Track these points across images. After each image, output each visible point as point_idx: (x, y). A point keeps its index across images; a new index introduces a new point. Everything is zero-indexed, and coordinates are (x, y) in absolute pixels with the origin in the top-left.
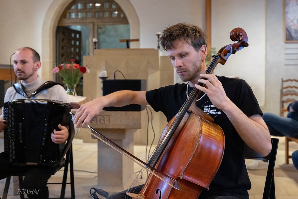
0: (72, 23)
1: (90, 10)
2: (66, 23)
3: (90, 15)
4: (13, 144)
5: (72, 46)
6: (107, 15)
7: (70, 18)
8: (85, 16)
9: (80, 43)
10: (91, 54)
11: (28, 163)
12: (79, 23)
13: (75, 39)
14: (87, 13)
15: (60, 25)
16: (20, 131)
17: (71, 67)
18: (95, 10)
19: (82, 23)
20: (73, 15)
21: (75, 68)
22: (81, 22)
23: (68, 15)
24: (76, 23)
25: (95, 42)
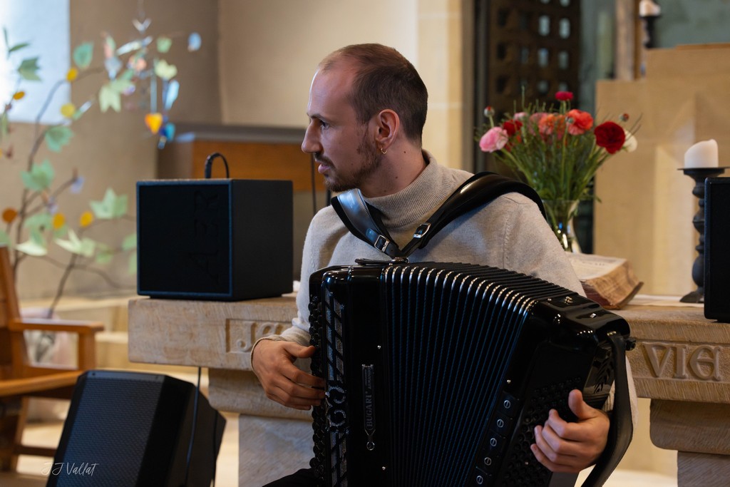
9: (576, 28)
13: (556, 12)
25: (651, 19)
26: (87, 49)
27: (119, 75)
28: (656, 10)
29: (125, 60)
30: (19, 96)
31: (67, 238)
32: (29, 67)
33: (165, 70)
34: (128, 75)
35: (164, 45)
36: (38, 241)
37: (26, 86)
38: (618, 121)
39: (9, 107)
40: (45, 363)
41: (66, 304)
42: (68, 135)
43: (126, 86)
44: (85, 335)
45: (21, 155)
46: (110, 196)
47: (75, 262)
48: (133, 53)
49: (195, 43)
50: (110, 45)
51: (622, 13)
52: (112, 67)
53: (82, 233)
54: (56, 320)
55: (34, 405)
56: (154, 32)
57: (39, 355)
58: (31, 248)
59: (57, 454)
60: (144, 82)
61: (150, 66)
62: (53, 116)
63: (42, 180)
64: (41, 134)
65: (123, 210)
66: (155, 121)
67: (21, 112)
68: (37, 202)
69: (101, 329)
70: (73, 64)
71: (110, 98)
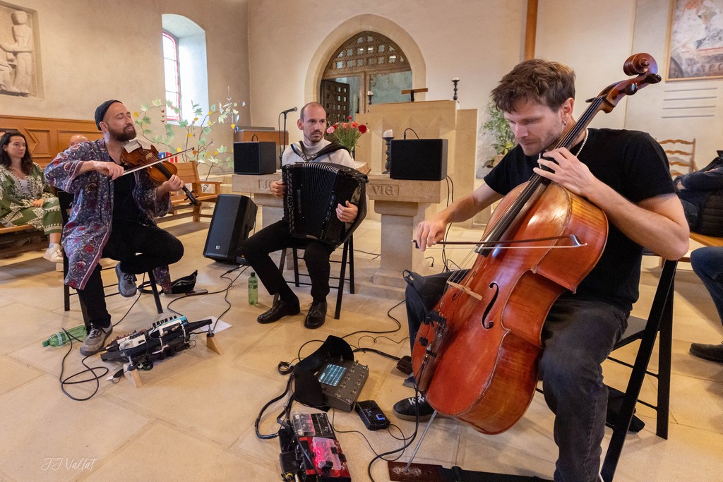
0: (339, 74)
1: (361, 57)
2: (332, 75)
3: (360, 62)
4: (292, 213)
5: (338, 103)
6: (381, 60)
7: (336, 68)
8: (355, 64)
9: (348, 100)
10: (361, 111)
11: (308, 236)
12: (348, 74)
13: (342, 95)
14: (357, 60)
15: (325, 78)
16: (299, 200)
17: (348, 126)
18: (367, 56)
19: (352, 73)
20: (340, 65)
21: (352, 127)
22: (350, 72)
23: (334, 64)
24: (343, 75)
25: (370, 96)
26: (214, 106)
27: (223, 113)
28: (372, 94)
29: (225, 109)
30: (196, 119)
31: (210, 158)
32: (199, 111)
33: (236, 112)
34: (226, 113)
35: (235, 105)
36: (203, 159)
37: (197, 116)
38: (365, 124)
39: (194, 122)
40: (206, 192)
41: (210, 176)
42: (210, 130)
43: (225, 116)
44: (217, 184)
45: (197, 136)
46: (222, 146)
47: (213, 165)
48: (227, 107)
49: (244, 104)
50: (220, 105)
51: (361, 95)
52: (221, 111)
53: (214, 157)
54: (208, 181)
55: (204, 204)
56: (233, 101)
57: (204, 190)
58: (201, 161)
59: (213, 217)
60: (230, 115)
61: (231, 111)
62: (206, 125)
63: (203, 143)
64: (203, 130)
65: (226, 151)
66: (233, 126)
67: (197, 124)
68: (202, 148)
69: (221, 183)
70: (210, 110)
71: (221, 120)
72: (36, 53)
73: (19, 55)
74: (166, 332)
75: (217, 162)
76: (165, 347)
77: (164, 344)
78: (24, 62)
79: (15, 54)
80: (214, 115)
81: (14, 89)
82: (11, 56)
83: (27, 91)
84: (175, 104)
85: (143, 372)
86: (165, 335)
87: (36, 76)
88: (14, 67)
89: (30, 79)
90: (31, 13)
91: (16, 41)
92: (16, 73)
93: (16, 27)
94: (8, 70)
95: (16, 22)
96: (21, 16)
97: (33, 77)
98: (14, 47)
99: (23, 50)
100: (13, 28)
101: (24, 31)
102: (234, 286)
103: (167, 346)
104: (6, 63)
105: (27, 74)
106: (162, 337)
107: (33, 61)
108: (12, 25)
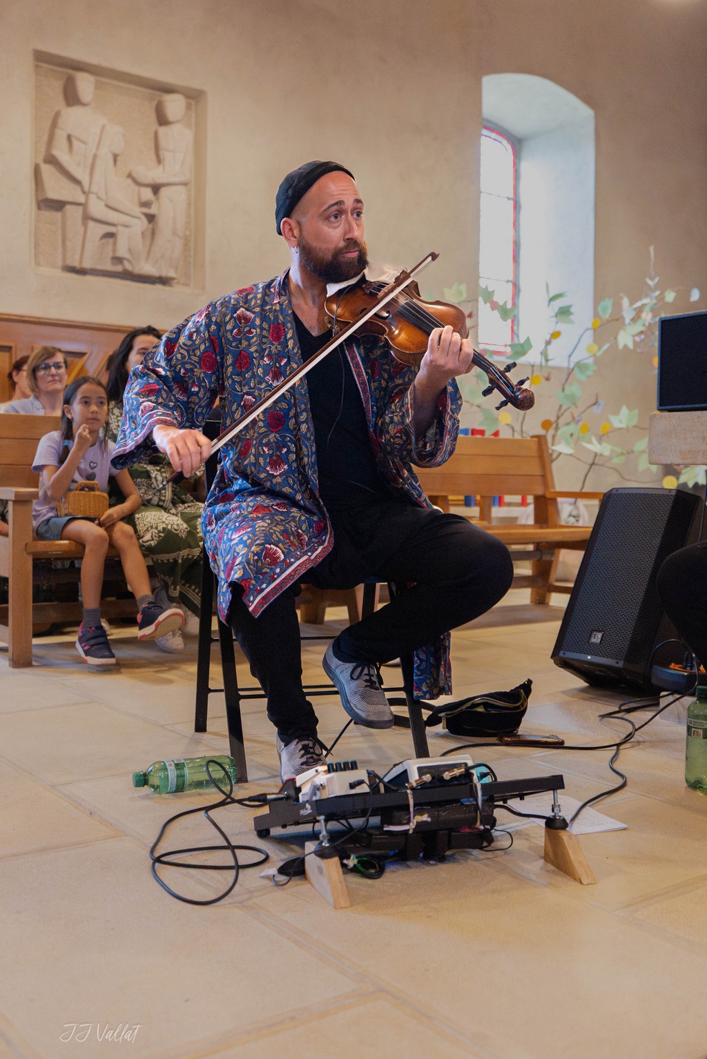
26: (608, 303)
27: (634, 320)
30: (556, 335)
31: (590, 442)
34: (639, 322)
35: (669, 296)
36: (568, 444)
37: (561, 327)
39: (548, 343)
42: (592, 369)
43: (637, 329)
45: (557, 380)
46: (624, 410)
47: (596, 459)
48: (644, 307)
49: (694, 294)
50: (626, 302)
52: (628, 314)
53: (601, 438)
56: (662, 288)
58: (563, 448)
62: (582, 355)
63: (572, 399)
64: (572, 368)
65: (635, 422)
68: (567, 417)
70: (596, 315)
71: (625, 339)
72: (196, 186)
73: (164, 192)
74: (427, 778)
75: (607, 453)
76: (419, 818)
77: (419, 812)
78: (172, 206)
79: (156, 189)
80: (605, 329)
81: (148, 269)
82: (147, 194)
83: (171, 274)
84: (503, 295)
85: (355, 880)
86: (423, 786)
87: (193, 242)
88: (151, 218)
89: (179, 243)
90: (194, 97)
91: (159, 160)
92: (153, 233)
93: (162, 130)
94: (141, 224)
95: (163, 120)
96: (175, 105)
97: (186, 239)
98: (155, 174)
99: (172, 180)
100: (156, 134)
101: (177, 138)
102: (639, 742)
103: (425, 818)
104: (137, 211)
105: (175, 233)
106: (412, 789)
107: (189, 204)
108: (155, 126)
